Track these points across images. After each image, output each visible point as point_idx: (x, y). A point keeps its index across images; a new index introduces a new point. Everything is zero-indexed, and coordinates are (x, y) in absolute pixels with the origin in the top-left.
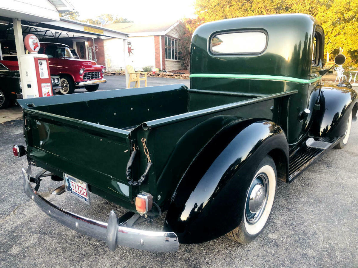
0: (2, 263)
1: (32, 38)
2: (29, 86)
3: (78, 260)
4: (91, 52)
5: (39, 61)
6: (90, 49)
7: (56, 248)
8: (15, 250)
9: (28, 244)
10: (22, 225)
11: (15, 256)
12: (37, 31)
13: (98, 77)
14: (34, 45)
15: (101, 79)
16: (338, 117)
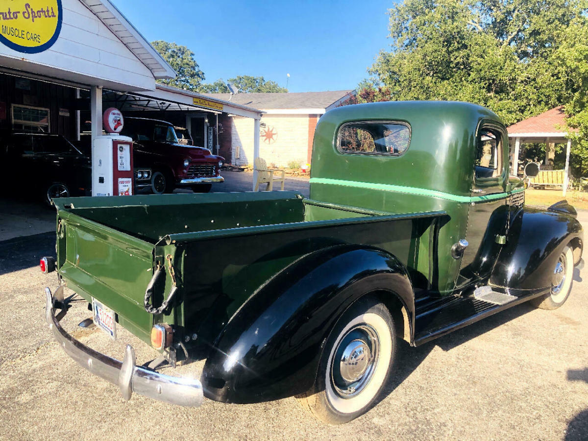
0: (4, 411)
1: (114, 114)
2: (101, 180)
3: (99, 419)
4: (212, 134)
5: (119, 146)
6: (210, 130)
7: (76, 402)
8: (25, 398)
9: (42, 392)
10: (42, 369)
11: (22, 405)
12: (136, 100)
13: (212, 173)
14: (116, 124)
15: (216, 176)
16: (539, 255)
